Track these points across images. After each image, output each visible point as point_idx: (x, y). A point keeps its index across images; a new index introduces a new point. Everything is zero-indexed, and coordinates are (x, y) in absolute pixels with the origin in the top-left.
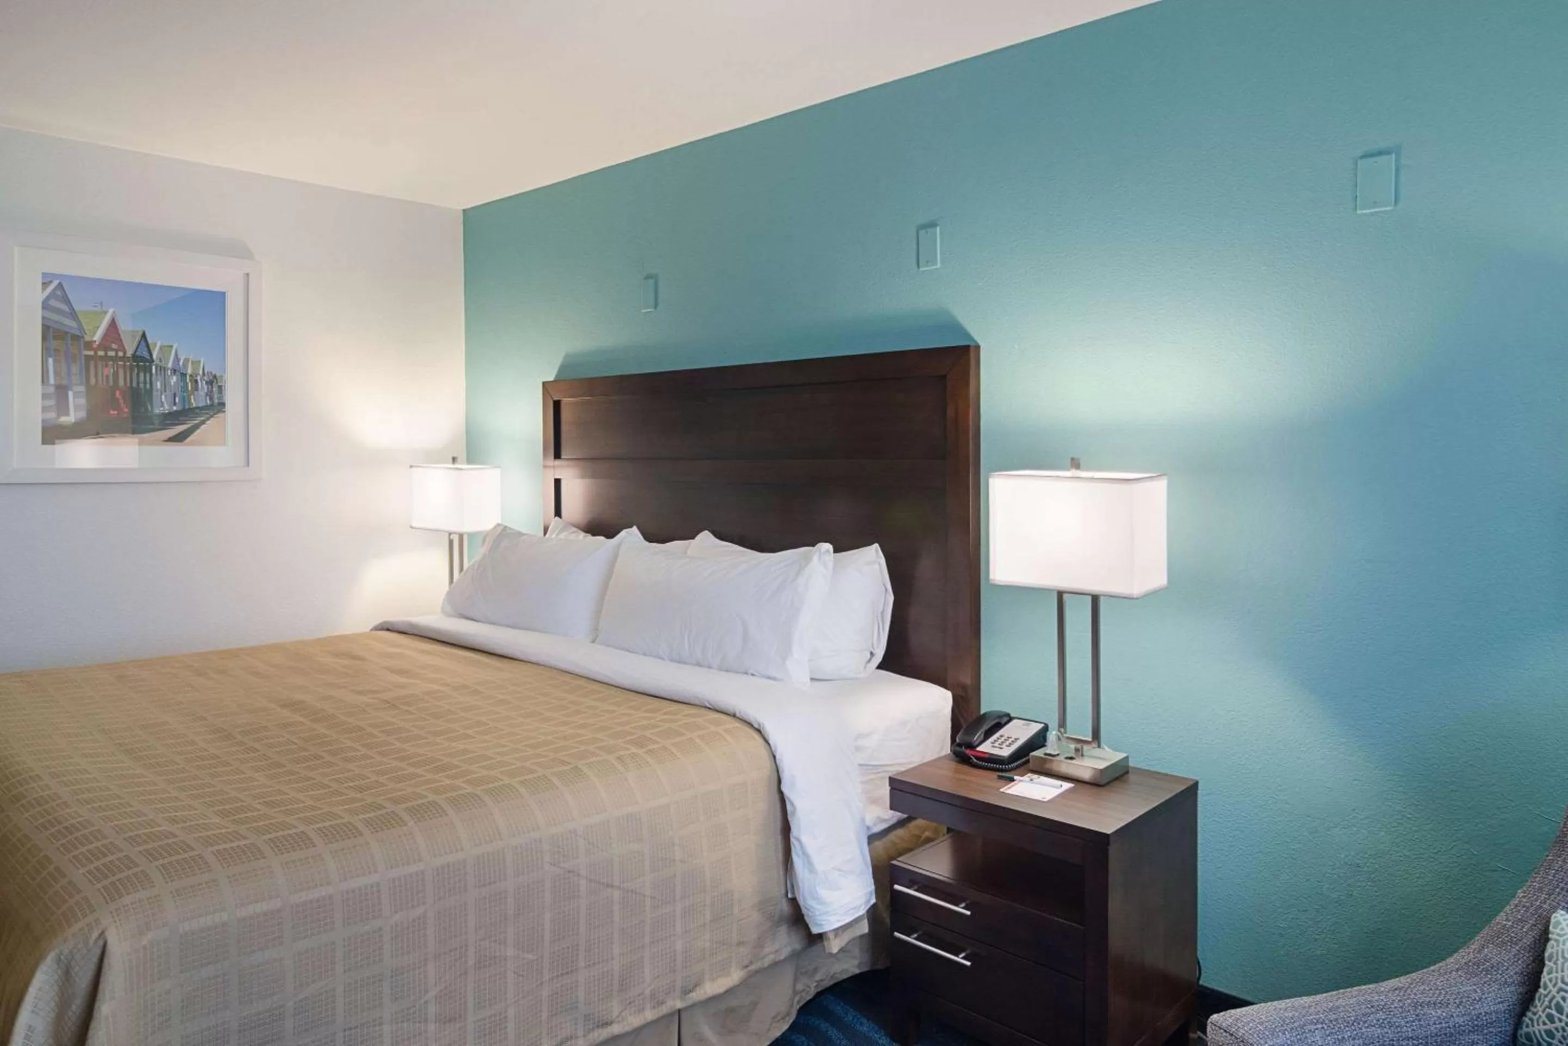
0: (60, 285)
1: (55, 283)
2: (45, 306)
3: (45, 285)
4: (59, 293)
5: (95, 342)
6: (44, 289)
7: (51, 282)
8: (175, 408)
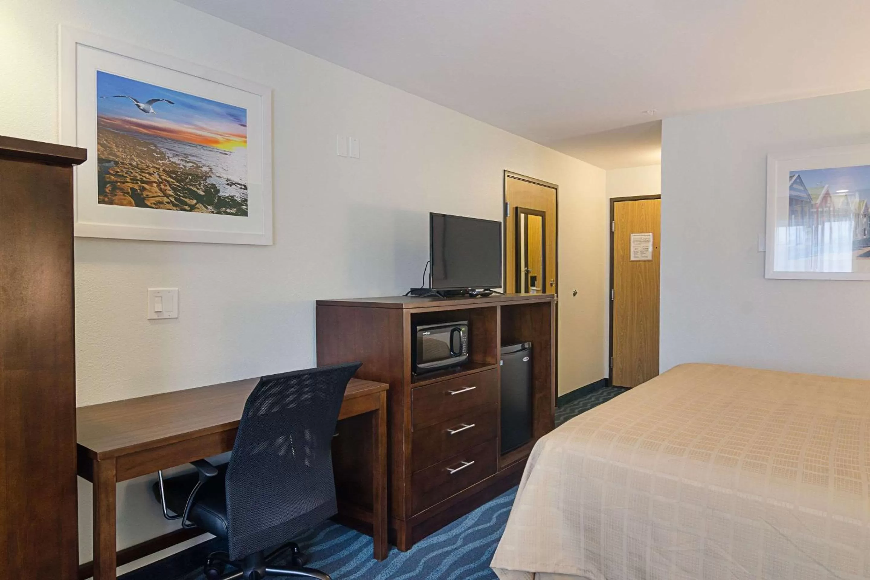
0: (799, 176)
1: (797, 176)
2: (791, 188)
3: (791, 177)
4: (798, 181)
5: (817, 204)
6: (790, 180)
7: (794, 176)
8: (865, 237)
